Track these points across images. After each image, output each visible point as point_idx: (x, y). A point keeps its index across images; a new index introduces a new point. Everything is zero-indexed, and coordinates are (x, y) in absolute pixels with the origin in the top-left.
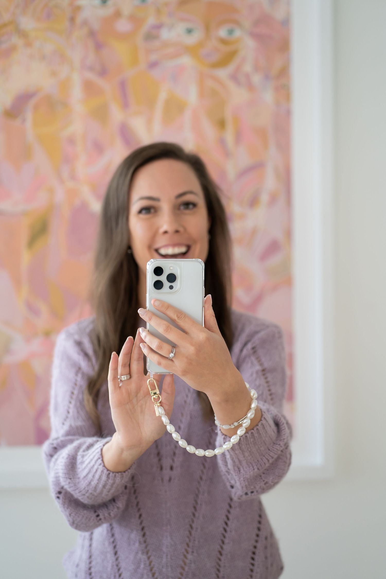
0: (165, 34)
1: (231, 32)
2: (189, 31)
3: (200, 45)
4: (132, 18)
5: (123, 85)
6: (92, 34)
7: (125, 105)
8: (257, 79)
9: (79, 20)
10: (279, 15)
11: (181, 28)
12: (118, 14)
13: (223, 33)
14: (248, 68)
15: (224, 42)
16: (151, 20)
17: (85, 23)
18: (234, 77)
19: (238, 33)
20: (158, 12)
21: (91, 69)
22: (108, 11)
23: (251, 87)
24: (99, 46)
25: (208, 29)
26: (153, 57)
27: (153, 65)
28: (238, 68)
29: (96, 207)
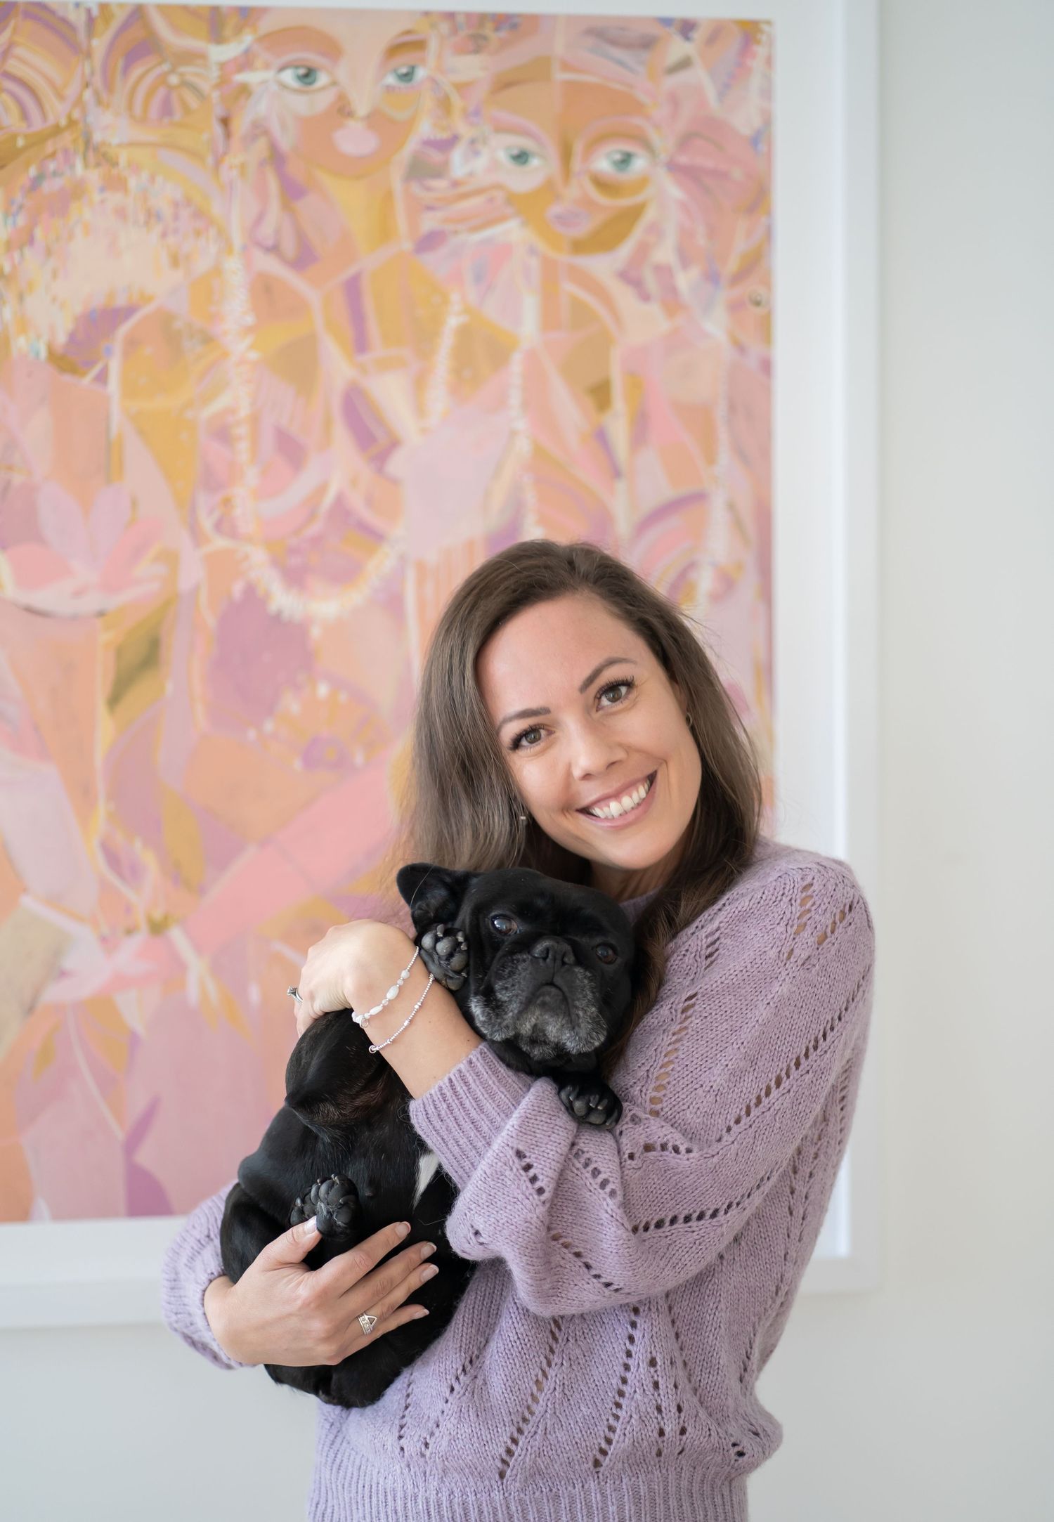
0: (459, 164)
1: (626, 160)
2: (521, 157)
3: (548, 190)
4: (375, 119)
5: (353, 288)
6: (276, 158)
7: (361, 344)
8: (685, 281)
9: (241, 125)
10: (744, 121)
11: (500, 148)
12: (342, 110)
13: (603, 164)
14: (665, 253)
15: (604, 184)
16: (425, 128)
17: (259, 129)
18: (630, 277)
19: (640, 164)
20: (445, 105)
21: (274, 249)
22: (320, 100)
23: (672, 303)
24: (292, 191)
25: (566, 155)
26: (429, 223)
27: (429, 242)
28: (643, 251)
29: (283, 600)
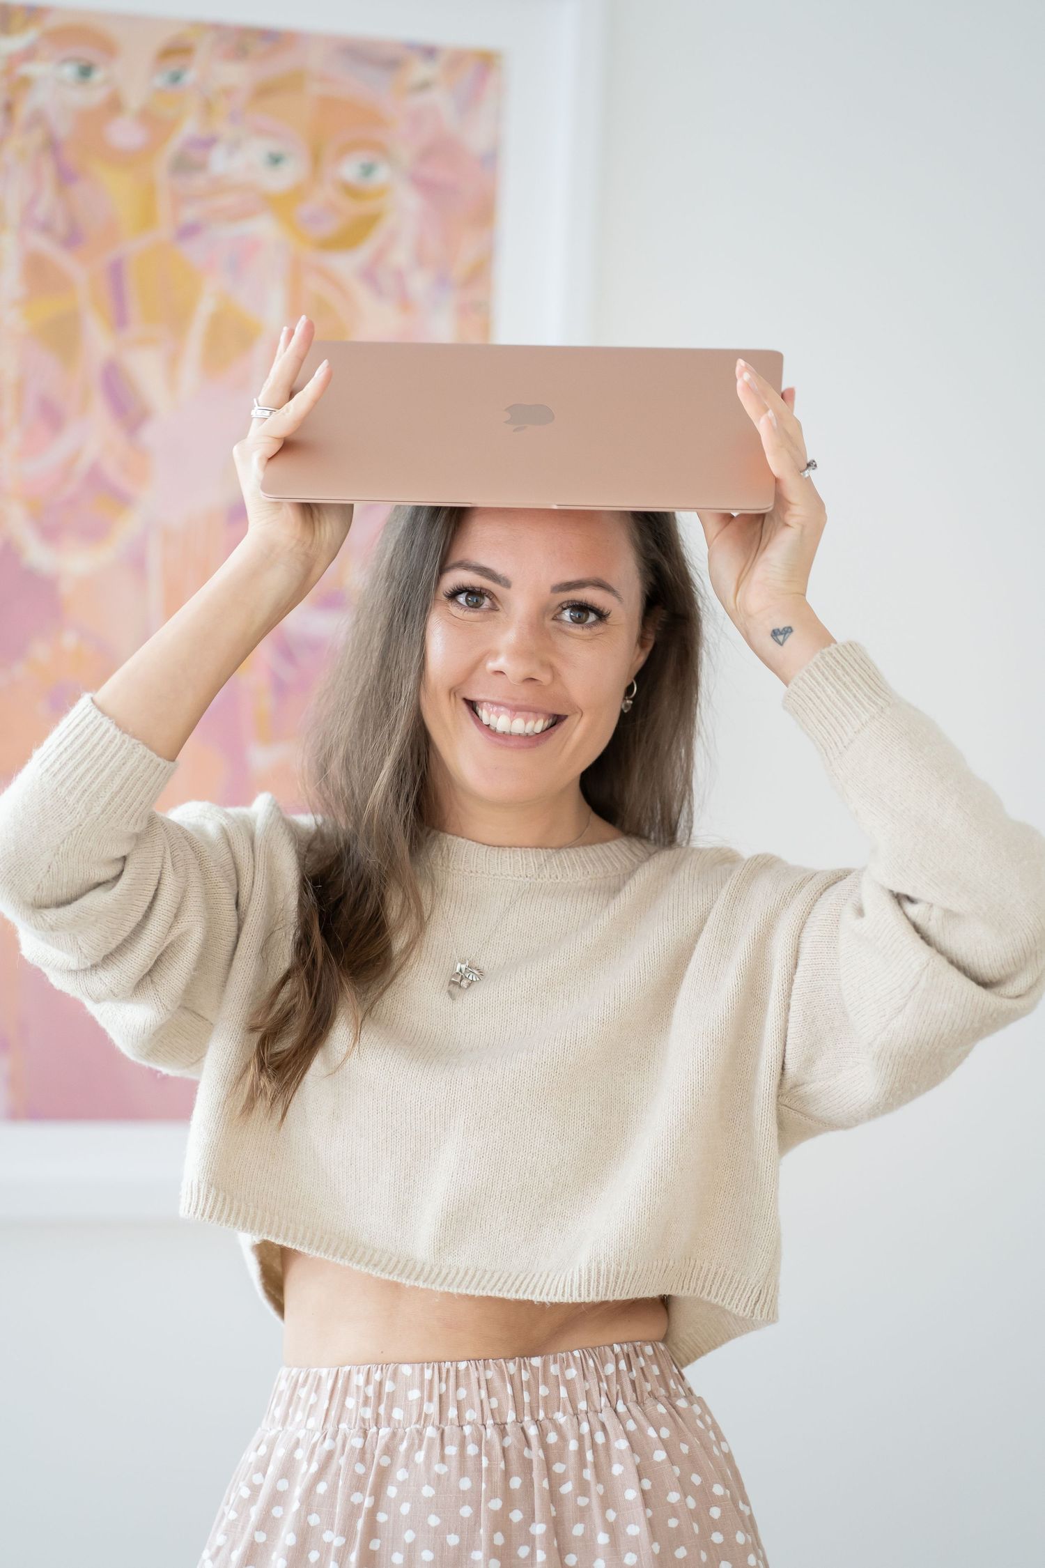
0: (220, 162)
1: (368, 170)
2: (275, 160)
3: (297, 194)
4: (146, 117)
5: (116, 272)
6: (52, 146)
7: (120, 320)
8: (419, 283)
9: (23, 111)
10: (476, 139)
11: (255, 151)
12: (114, 105)
13: (349, 170)
14: (401, 256)
15: (351, 191)
16: (190, 127)
17: (38, 118)
18: (369, 275)
19: (382, 174)
20: (208, 108)
21: (46, 228)
22: (94, 95)
23: (405, 302)
24: (66, 177)
25: (316, 159)
26: (190, 214)
27: (189, 231)
28: (380, 256)
29: (37, 554)
